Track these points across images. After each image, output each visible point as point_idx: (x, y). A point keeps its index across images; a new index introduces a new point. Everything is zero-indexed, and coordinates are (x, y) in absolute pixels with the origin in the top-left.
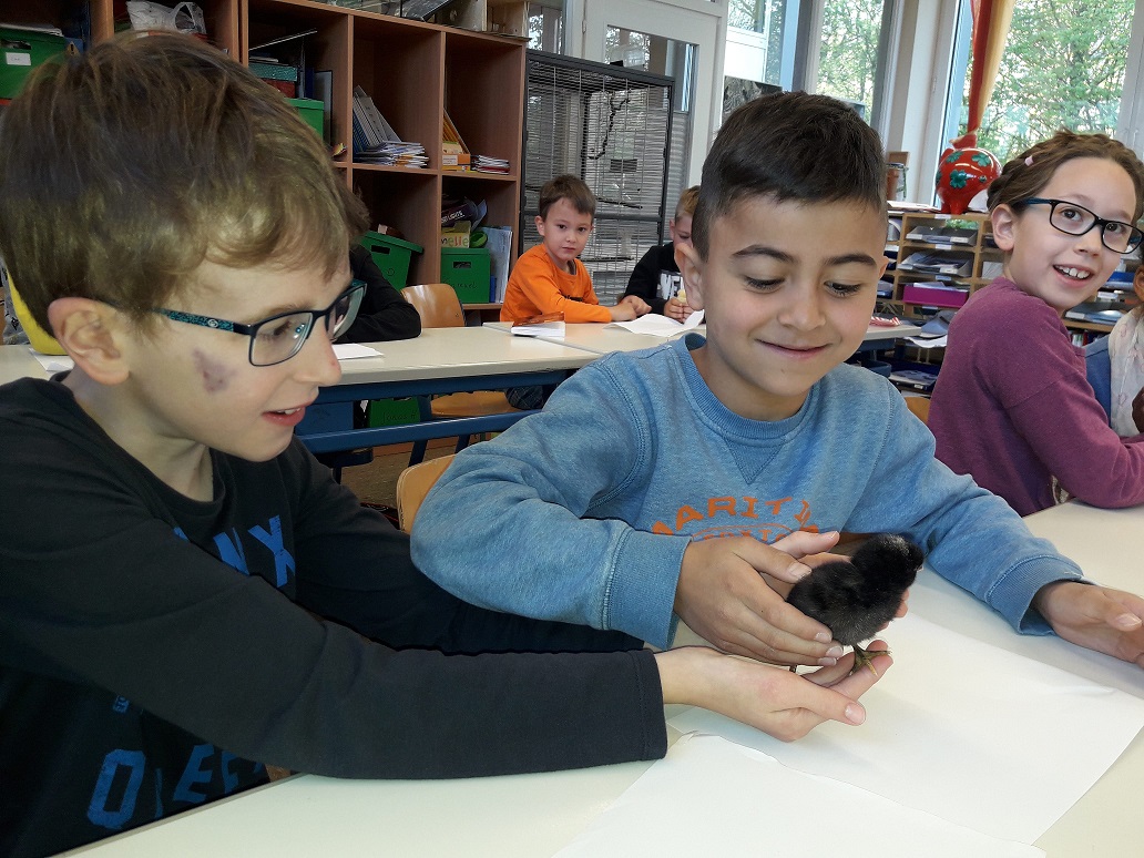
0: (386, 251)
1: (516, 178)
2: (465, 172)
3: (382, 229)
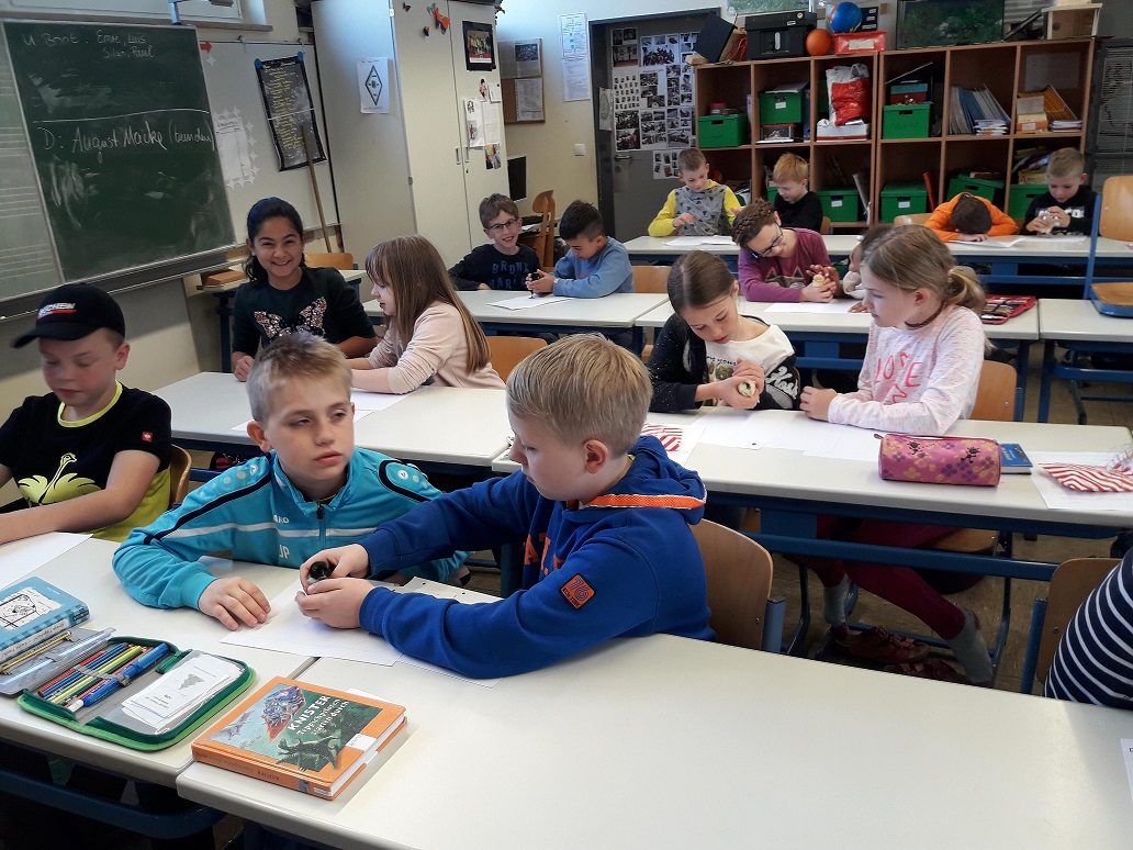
0: (976, 188)
1: (1083, 134)
2: (1044, 133)
3: (972, 175)
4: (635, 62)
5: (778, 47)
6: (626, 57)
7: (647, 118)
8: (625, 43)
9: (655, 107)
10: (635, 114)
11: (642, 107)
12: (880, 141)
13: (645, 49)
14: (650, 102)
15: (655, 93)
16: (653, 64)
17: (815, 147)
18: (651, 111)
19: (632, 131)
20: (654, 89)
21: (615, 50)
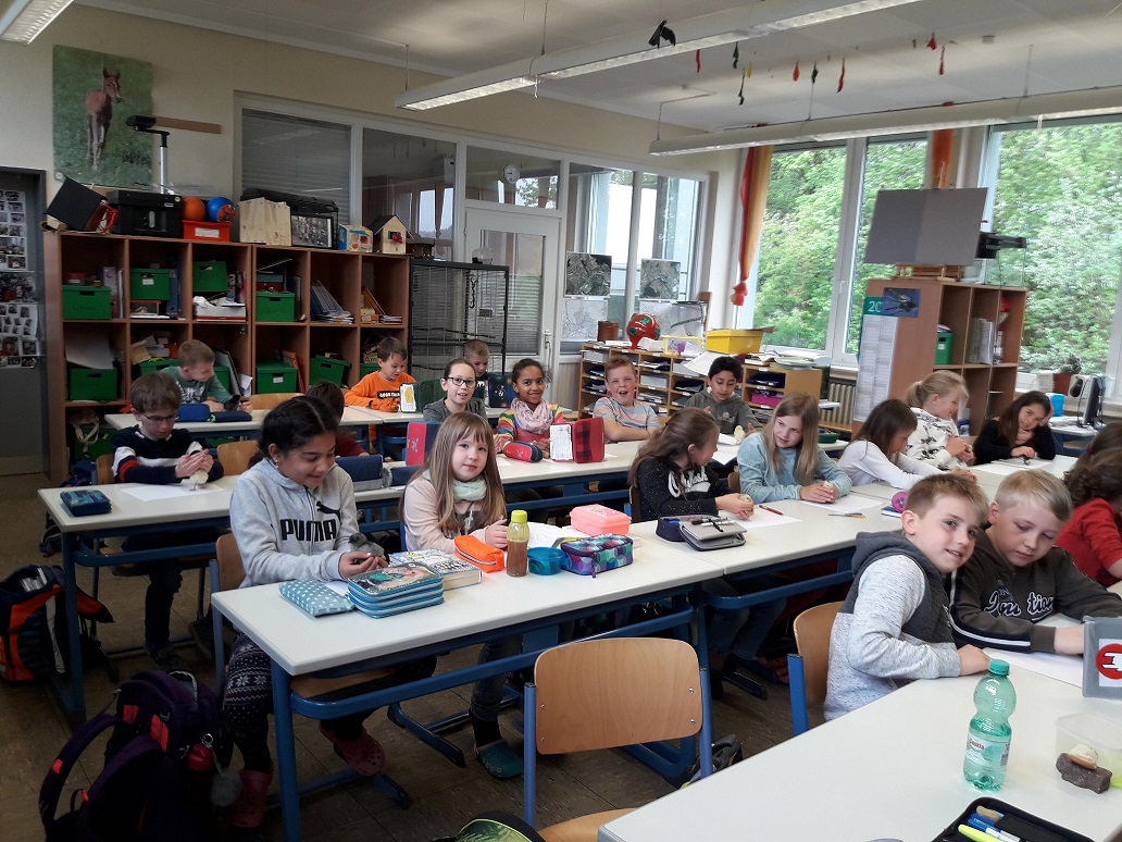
0: (330, 366)
1: (405, 326)
2: (377, 325)
3: (327, 355)
5: (152, 225)
12: (255, 323)
17: (194, 325)
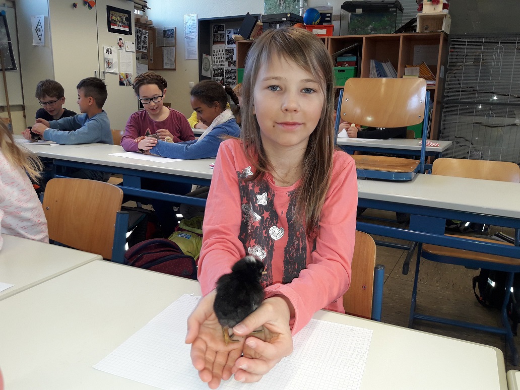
4: (223, 42)
6: (219, 40)
7: (228, 72)
8: (219, 32)
9: (232, 67)
10: (222, 69)
11: (226, 66)
13: (228, 36)
14: (230, 64)
15: (232, 59)
16: (232, 44)
18: (230, 68)
19: (221, 78)
20: (232, 57)
21: (214, 36)
